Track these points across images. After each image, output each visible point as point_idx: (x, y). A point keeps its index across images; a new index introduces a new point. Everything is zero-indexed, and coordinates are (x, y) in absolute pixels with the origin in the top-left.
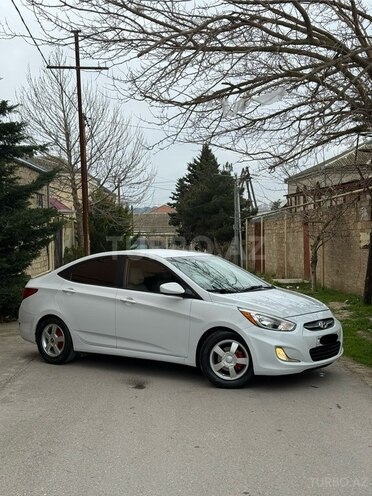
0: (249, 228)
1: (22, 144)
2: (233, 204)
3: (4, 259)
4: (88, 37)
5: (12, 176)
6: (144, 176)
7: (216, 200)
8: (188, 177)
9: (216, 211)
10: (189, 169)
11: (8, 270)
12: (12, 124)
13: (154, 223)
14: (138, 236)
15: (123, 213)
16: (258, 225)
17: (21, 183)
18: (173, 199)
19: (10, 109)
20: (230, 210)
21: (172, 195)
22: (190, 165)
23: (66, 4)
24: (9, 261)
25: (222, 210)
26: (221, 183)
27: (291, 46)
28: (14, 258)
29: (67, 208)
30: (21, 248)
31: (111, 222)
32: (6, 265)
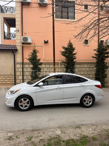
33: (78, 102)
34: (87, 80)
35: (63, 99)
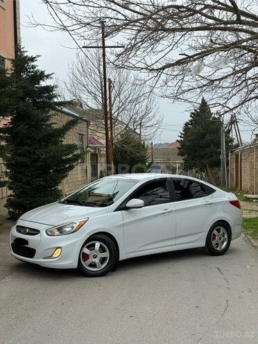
0: (231, 158)
1: (56, 100)
2: (220, 140)
3: (42, 179)
4: (89, 24)
5: (48, 122)
6: (154, 121)
7: (208, 137)
8: (190, 121)
9: (208, 146)
10: (191, 116)
11: (44, 186)
12: (47, 87)
13: (168, 154)
14: (152, 163)
15: (140, 147)
16: (237, 156)
17: (55, 126)
18: (181, 137)
19: (47, 76)
20: (218, 145)
21: (180, 135)
22: (192, 113)
23: (70, 2)
24: (45, 180)
25: (212, 144)
26: (212, 126)
27: (222, 26)
28: (48, 178)
29: (101, 143)
30: (55, 171)
31: (132, 153)
32: (43, 183)
33: (202, 244)
34: (214, 191)
35: (175, 238)
